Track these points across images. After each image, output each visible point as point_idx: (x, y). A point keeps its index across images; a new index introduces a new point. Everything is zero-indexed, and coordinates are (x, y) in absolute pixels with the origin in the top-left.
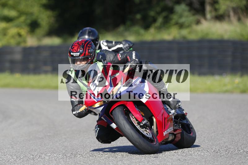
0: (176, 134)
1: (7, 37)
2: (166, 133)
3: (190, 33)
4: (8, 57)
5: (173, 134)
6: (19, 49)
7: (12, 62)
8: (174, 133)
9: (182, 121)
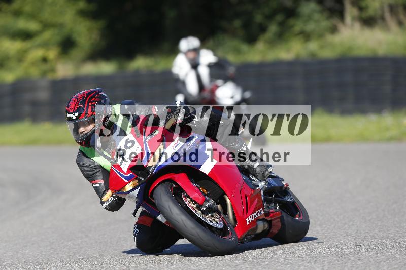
0: (271, 220)
1: (25, 65)
2: (250, 220)
3: (322, 47)
4: (28, 96)
5: (264, 220)
6: (44, 83)
7: (35, 104)
8: (265, 217)
9: (281, 198)
